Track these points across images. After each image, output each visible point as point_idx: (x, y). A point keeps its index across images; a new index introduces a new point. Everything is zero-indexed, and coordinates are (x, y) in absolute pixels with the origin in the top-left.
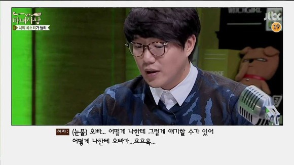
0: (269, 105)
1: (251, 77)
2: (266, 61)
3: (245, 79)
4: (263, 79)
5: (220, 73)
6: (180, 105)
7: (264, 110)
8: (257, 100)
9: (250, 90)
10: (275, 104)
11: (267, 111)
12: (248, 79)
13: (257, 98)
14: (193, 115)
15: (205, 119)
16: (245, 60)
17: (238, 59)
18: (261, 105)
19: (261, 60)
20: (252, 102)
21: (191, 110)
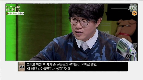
0: (131, 48)
1: (123, 34)
2: (130, 26)
3: (120, 35)
4: (128, 35)
5: (108, 32)
6: (90, 49)
7: (129, 50)
8: (125, 45)
9: (122, 40)
10: (134, 47)
11: (130, 51)
12: (121, 35)
13: (126, 44)
14: (96, 54)
15: (102, 56)
16: (120, 26)
17: (116, 25)
18: (127, 48)
19: (128, 26)
20: (123, 46)
21: (95, 51)
